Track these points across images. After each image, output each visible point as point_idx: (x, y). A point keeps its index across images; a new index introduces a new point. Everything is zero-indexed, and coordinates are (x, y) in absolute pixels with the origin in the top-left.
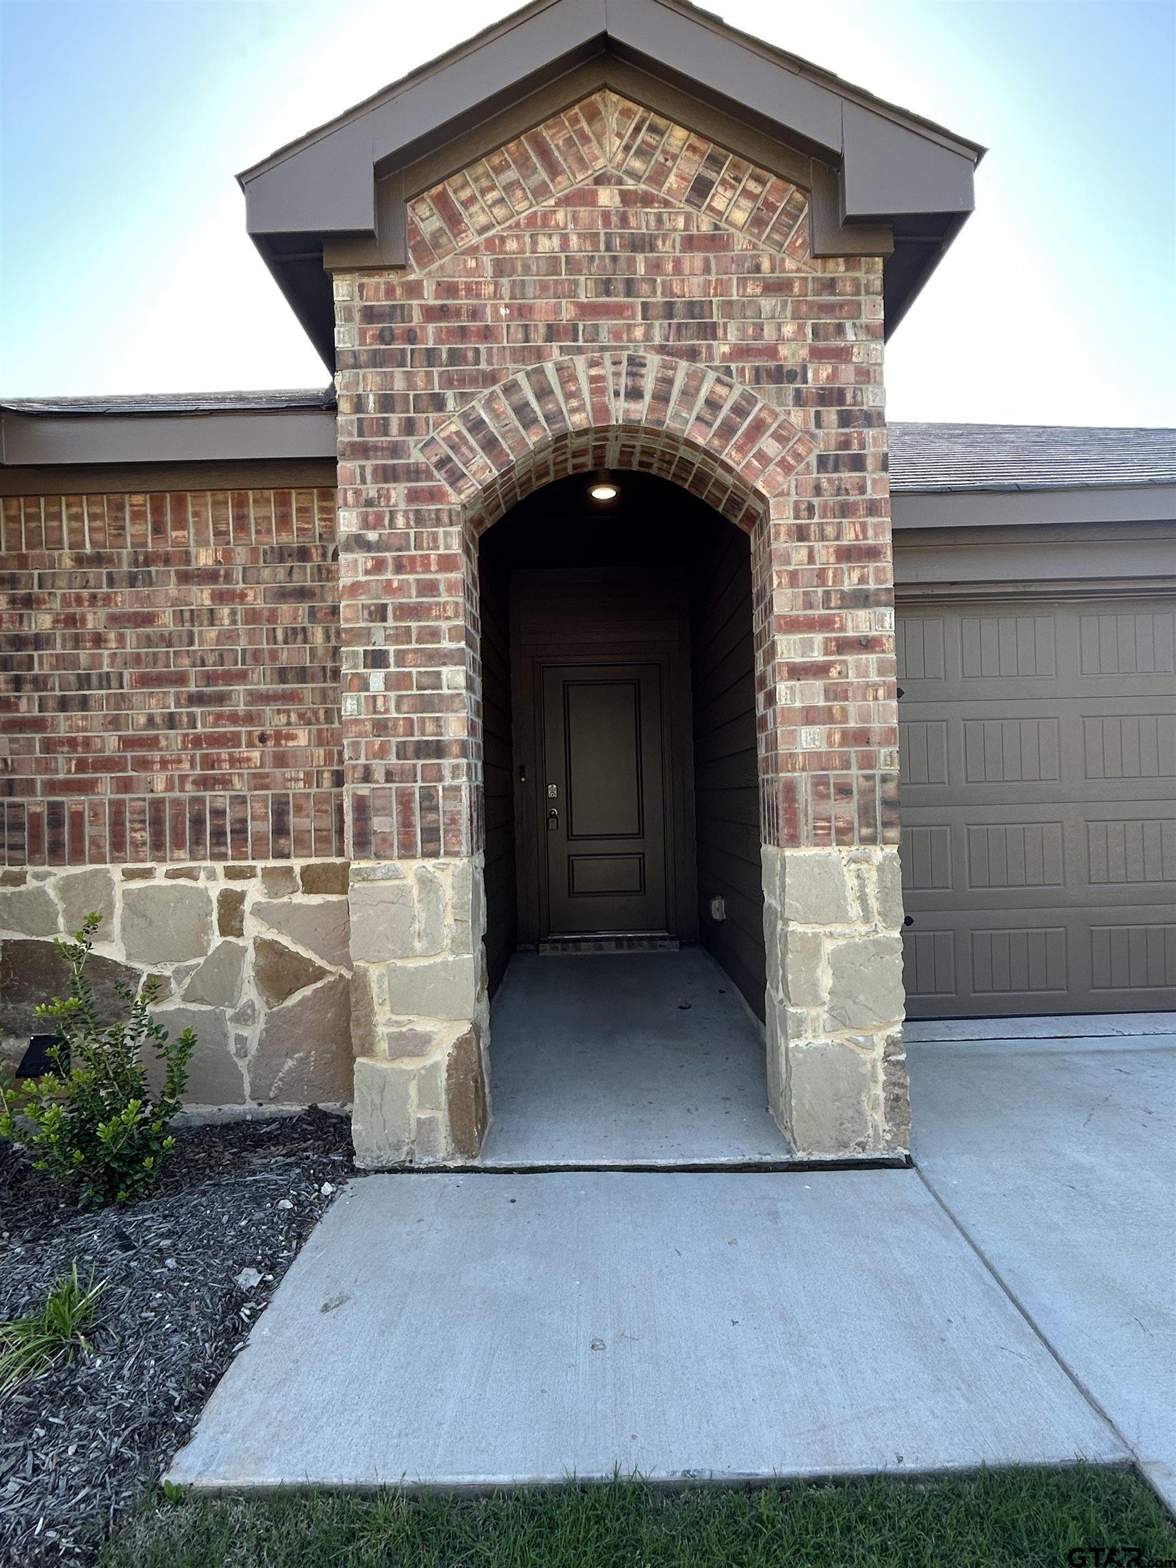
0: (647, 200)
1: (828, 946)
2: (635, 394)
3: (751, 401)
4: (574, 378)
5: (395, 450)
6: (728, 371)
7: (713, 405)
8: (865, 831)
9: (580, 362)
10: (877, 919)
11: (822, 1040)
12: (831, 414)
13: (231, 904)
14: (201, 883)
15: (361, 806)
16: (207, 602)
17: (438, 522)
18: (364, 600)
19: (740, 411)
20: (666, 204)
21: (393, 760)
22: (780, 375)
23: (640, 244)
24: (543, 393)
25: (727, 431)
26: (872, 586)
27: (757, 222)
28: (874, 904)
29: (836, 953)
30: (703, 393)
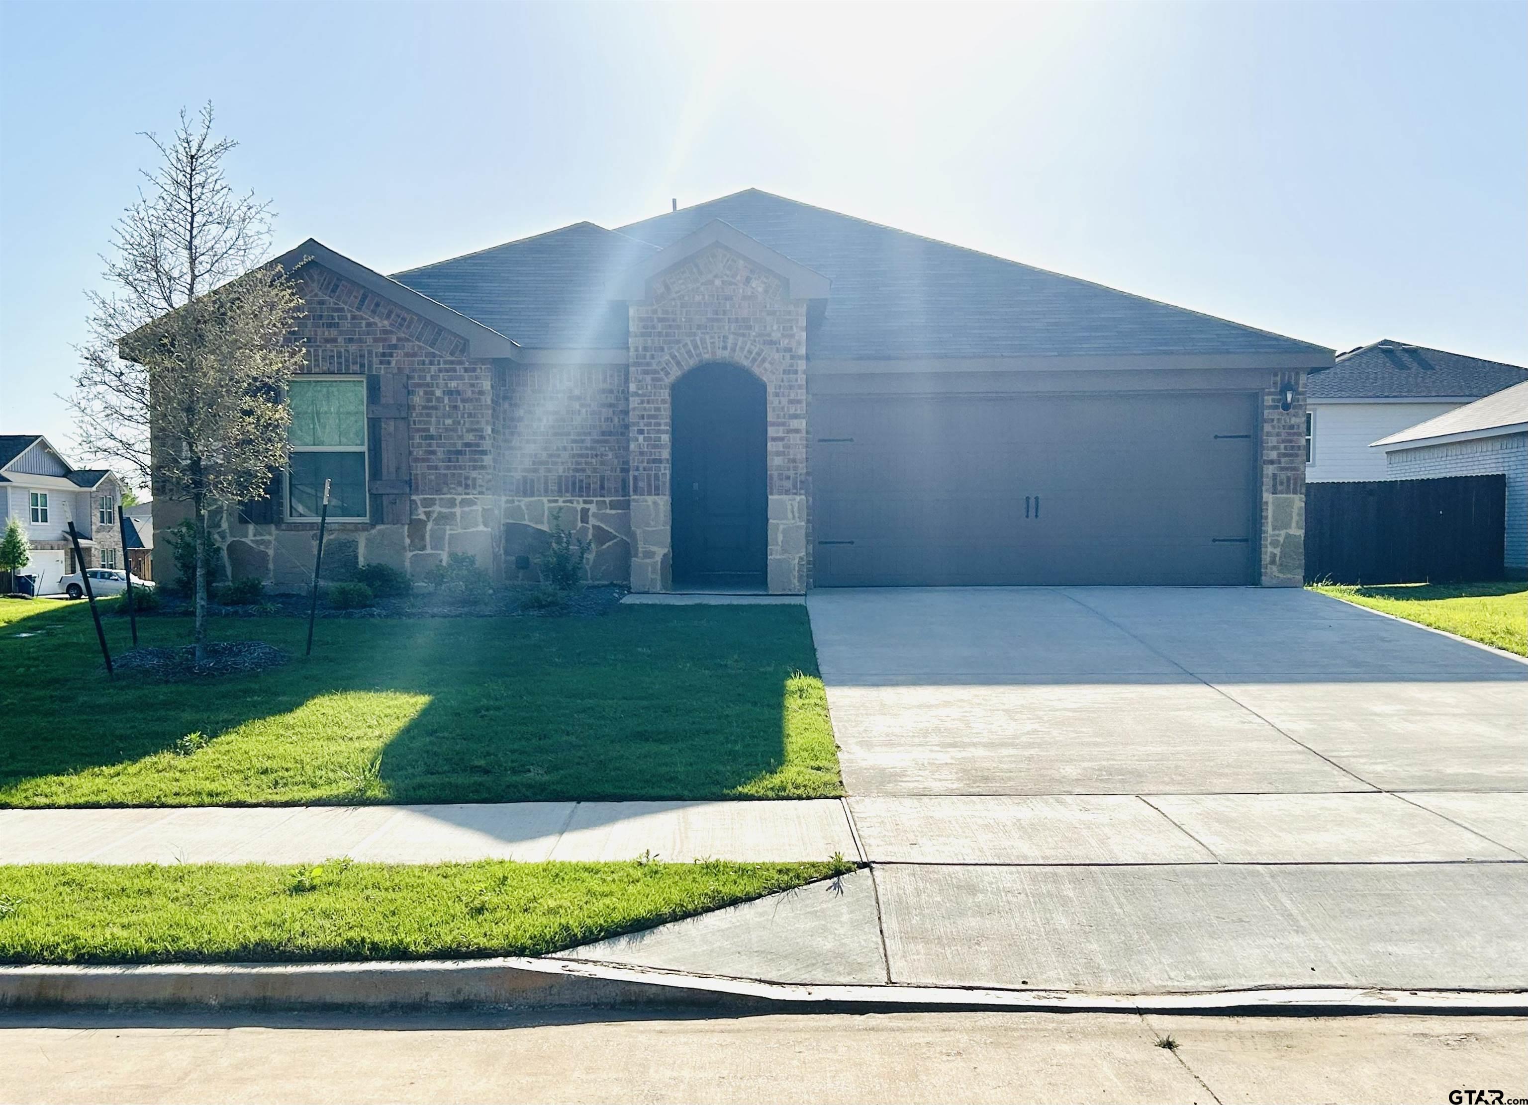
0: (731, 284)
1: (781, 527)
2: (725, 348)
3: (762, 351)
4: (706, 343)
5: (648, 364)
6: (755, 341)
7: (750, 352)
8: (795, 491)
9: (707, 337)
10: (798, 520)
11: (778, 557)
12: (788, 355)
13: (585, 512)
14: (575, 505)
15: (635, 478)
16: (578, 407)
17: (661, 388)
18: (637, 413)
19: (759, 354)
20: (736, 284)
21: (645, 464)
22: (771, 343)
23: (727, 298)
24: (696, 347)
25: (754, 360)
26: (799, 412)
27: (766, 291)
28: (797, 515)
29: (784, 529)
30: (747, 348)
